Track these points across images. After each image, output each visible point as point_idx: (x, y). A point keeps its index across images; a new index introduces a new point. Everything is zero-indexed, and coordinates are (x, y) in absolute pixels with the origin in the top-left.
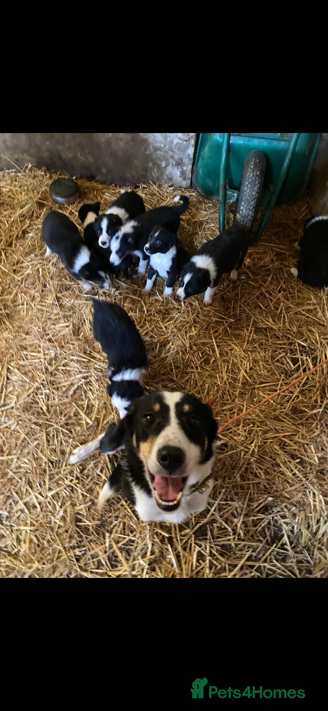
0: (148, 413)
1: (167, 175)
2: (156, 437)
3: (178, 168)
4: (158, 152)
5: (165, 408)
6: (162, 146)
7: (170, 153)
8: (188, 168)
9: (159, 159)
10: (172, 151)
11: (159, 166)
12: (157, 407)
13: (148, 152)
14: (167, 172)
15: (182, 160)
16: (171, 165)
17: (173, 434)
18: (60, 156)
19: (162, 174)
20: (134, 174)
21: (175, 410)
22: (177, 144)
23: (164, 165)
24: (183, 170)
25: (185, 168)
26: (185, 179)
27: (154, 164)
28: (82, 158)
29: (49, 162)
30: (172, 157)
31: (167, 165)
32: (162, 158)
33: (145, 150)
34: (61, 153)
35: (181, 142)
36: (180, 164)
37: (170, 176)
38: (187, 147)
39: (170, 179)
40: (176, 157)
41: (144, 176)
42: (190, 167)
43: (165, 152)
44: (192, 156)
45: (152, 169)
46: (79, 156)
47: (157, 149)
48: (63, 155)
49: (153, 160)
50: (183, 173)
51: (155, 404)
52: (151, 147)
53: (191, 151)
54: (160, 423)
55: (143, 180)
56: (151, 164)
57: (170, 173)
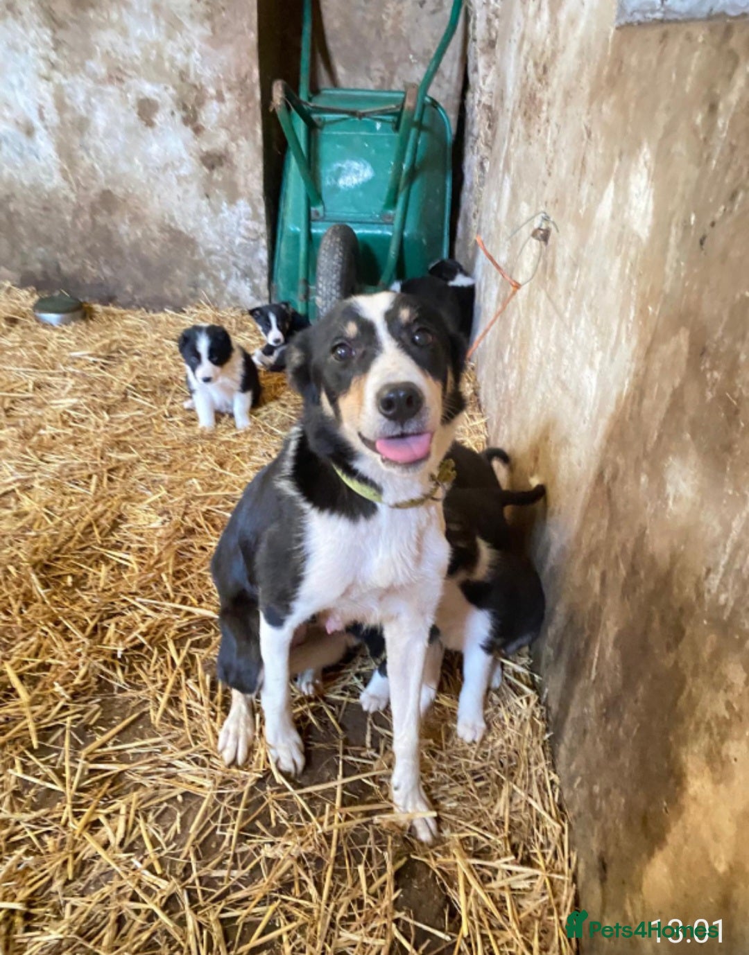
0: (337, 343)
1: (229, 293)
2: (365, 377)
3: (246, 281)
4: (213, 258)
5: (367, 328)
6: (218, 248)
7: (232, 258)
8: (262, 281)
9: (214, 267)
10: (234, 255)
11: (216, 280)
12: (352, 329)
13: (196, 258)
14: (230, 289)
15: (250, 268)
16: (234, 277)
17: (394, 363)
18: (58, 269)
19: (222, 292)
20: (178, 291)
21: (386, 325)
22: (240, 245)
23: (223, 276)
24: (254, 283)
25: (257, 281)
26: (258, 298)
27: (208, 275)
28: (94, 271)
29: (40, 278)
30: (235, 264)
31: (229, 276)
32: (219, 267)
33: (193, 254)
34: (61, 263)
35: (245, 241)
36: (247, 274)
37: (235, 295)
38: (256, 250)
39: (236, 299)
40: (242, 264)
41: (194, 296)
42: (265, 279)
43: (223, 256)
44: (265, 262)
45: (205, 283)
46: (89, 268)
47: (210, 253)
48: (64, 268)
49: (205, 269)
50: (255, 289)
51: (345, 324)
52: (201, 250)
53: (263, 255)
54: (364, 354)
55: (191, 300)
56: (202, 276)
57: (235, 290)
